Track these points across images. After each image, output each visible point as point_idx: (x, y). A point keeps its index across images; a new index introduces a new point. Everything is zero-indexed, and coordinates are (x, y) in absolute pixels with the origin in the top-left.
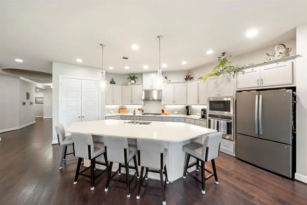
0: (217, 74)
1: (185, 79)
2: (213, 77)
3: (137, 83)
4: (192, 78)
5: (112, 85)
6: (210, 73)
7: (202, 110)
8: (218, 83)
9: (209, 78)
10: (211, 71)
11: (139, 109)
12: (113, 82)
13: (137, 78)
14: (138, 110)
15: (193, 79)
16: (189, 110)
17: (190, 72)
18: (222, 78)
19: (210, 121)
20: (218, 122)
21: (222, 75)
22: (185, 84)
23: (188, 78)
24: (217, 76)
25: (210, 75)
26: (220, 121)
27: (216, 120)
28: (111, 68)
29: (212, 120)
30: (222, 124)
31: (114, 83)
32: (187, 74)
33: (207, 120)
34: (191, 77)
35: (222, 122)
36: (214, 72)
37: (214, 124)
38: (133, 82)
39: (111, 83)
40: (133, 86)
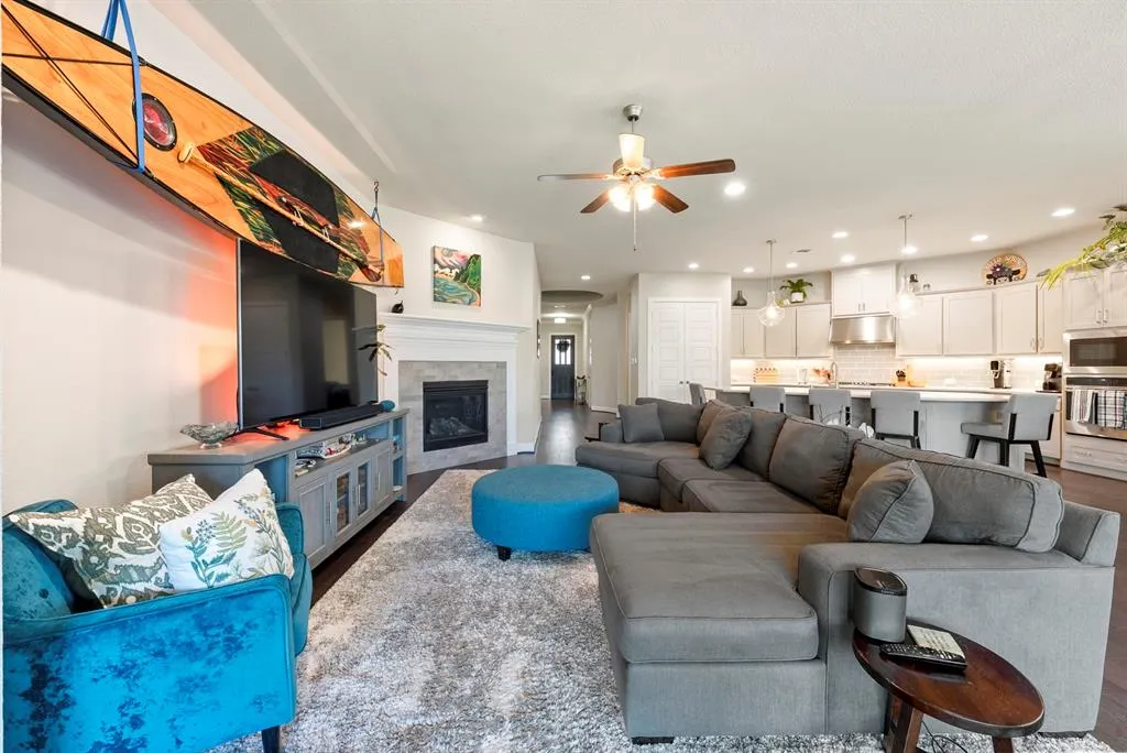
0: (1094, 266)
1: (989, 277)
2: (1082, 274)
3: (812, 297)
4: (1017, 272)
5: (739, 309)
6: (1073, 261)
7: (1048, 368)
8: (1100, 289)
9: (1072, 275)
10: (1075, 256)
11: (817, 371)
12: (741, 302)
13: (811, 284)
14: (813, 373)
15: (1020, 275)
16: (1001, 372)
17: (1009, 255)
18: (1114, 276)
19: (1069, 395)
20: (1096, 397)
21: (1112, 268)
22: (988, 294)
23: (1002, 273)
24: (1097, 270)
25: (1071, 269)
26: (1102, 394)
27: (1090, 392)
28: (749, 270)
29: (1077, 390)
30: (1110, 401)
31: (745, 304)
32: (999, 261)
33: (1063, 395)
34: (1014, 269)
35: (1111, 394)
36: (1084, 261)
37: (1083, 401)
38: (798, 296)
39: (735, 304)
40: (800, 309)
